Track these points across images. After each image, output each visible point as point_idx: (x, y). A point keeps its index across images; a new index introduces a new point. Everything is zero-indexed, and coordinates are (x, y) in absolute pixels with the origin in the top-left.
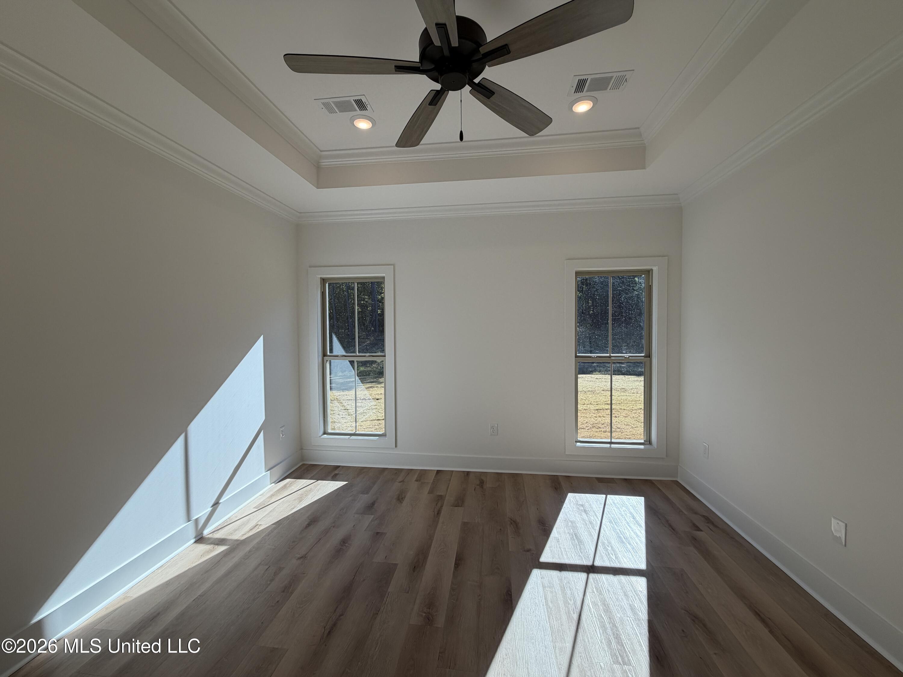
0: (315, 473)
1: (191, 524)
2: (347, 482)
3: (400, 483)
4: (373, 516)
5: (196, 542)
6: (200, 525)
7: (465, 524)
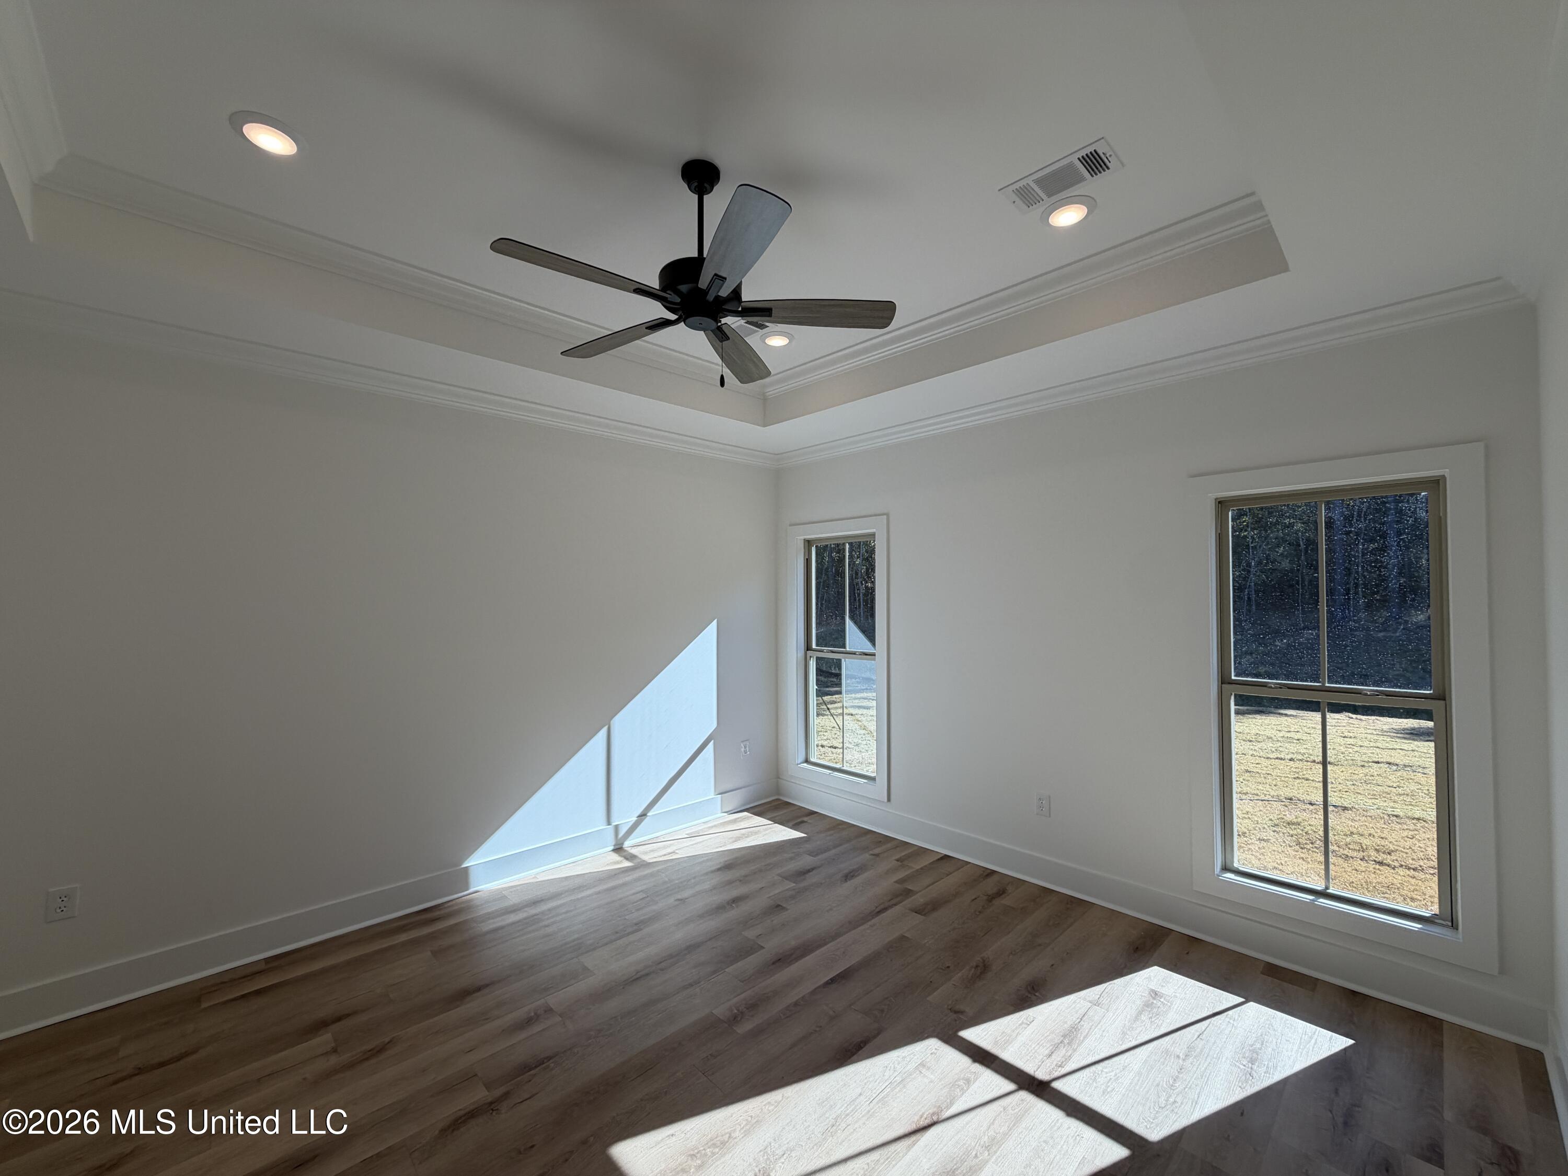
0: (781, 813)
1: (610, 829)
2: (806, 835)
3: (870, 857)
4: (794, 884)
5: (614, 850)
6: (621, 835)
7: (903, 938)
